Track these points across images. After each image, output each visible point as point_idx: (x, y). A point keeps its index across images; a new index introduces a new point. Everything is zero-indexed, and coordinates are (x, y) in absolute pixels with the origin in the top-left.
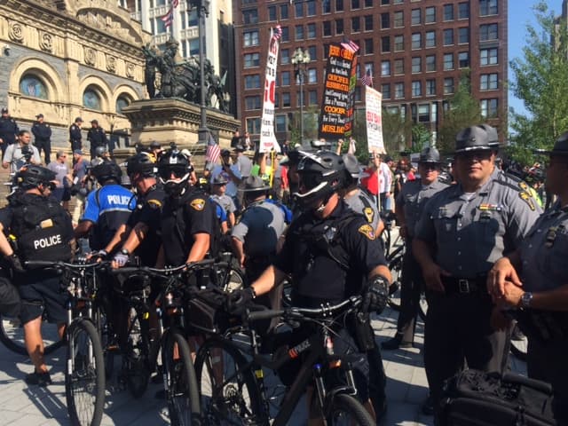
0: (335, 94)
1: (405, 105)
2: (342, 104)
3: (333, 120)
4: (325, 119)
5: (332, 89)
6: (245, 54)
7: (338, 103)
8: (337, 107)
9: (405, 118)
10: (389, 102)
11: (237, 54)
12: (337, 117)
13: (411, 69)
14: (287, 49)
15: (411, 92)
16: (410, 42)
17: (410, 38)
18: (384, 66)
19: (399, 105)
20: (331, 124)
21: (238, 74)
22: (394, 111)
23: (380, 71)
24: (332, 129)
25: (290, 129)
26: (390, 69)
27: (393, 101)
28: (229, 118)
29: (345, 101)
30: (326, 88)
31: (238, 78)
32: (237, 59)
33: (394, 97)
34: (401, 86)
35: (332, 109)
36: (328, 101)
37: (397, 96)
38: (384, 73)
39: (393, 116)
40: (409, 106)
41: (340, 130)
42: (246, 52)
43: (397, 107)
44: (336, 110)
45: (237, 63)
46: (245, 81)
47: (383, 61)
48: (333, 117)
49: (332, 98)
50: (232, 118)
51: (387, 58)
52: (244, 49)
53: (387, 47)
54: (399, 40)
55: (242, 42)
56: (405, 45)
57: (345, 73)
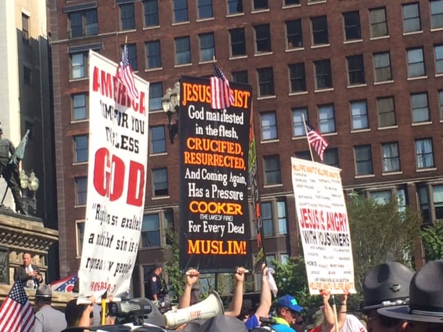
0: (212, 176)
1: (405, 187)
2: (235, 195)
3: (215, 228)
4: (193, 227)
5: (202, 166)
6: (73, 95)
7: (223, 194)
8: (222, 201)
9: (407, 213)
10: (371, 180)
11: (57, 96)
12: (224, 223)
13: (410, 116)
14: (160, 83)
15: (414, 161)
16: (405, 65)
17: (404, 58)
18: (356, 111)
19: (393, 186)
20: (211, 236)
21: (59, 135)
22: (381, 201)
23: (349, 120)
24: (215, 248)
25: (168, 242)
26: (369, 116)
27: (380, 179)
28: (33, 225)
29: (240, 188)
30: (184, 167)
31: (59, 142)
32: (58, 103)
33: (381, 170)
34: (394, 149)
35: (208, 207)
36: (194, 191)
37: (388, 168)
38: (358, 124)
39: (380, 209)
40: (412, 190)
41: (238, 248)
42: (75, 90)
43: (390, 191)
44: (219, 207)
45: (58, 112)
46: (74, 147)
47: (353, 102)
48: (211, 222)
49: (203, 184)
50: (40, 225)
51: (361, 96)
52: (70, 85)
53: (358, 74)
54: (382, 61)
55: (67, 72)
56: (394, 70)
57: (233, 134)
